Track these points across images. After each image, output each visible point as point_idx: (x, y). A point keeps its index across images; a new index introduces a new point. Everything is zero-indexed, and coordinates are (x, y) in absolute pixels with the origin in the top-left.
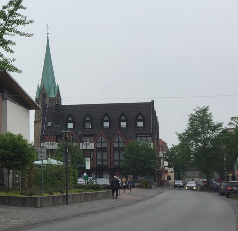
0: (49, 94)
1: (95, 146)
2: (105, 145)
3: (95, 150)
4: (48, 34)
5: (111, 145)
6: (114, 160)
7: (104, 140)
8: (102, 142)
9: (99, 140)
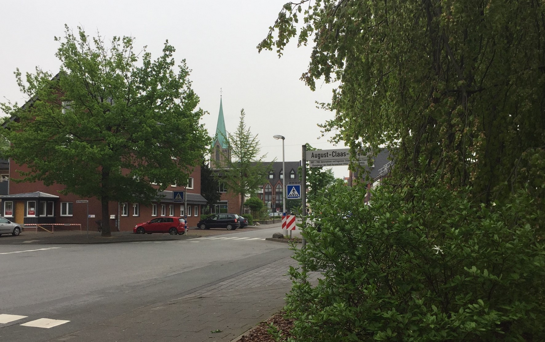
0: (222, 146)
1: (264, 190)
2: (270, 190)
3: (264, 194)
4: (221, 96)
5: (274, 190)
6: (276, 200)
7: (270, 187)
8: (268, 188)
9: (267, 187)
